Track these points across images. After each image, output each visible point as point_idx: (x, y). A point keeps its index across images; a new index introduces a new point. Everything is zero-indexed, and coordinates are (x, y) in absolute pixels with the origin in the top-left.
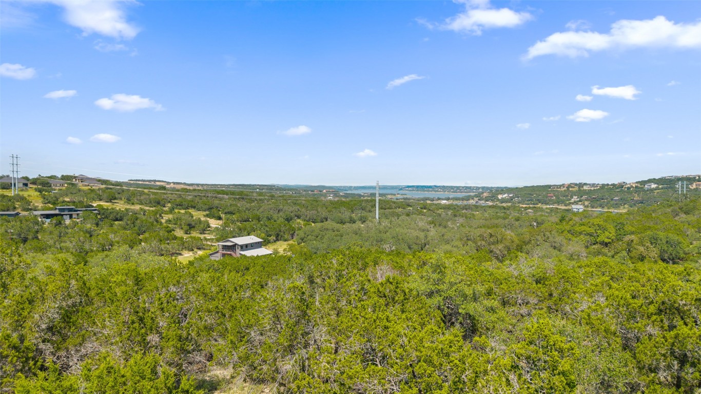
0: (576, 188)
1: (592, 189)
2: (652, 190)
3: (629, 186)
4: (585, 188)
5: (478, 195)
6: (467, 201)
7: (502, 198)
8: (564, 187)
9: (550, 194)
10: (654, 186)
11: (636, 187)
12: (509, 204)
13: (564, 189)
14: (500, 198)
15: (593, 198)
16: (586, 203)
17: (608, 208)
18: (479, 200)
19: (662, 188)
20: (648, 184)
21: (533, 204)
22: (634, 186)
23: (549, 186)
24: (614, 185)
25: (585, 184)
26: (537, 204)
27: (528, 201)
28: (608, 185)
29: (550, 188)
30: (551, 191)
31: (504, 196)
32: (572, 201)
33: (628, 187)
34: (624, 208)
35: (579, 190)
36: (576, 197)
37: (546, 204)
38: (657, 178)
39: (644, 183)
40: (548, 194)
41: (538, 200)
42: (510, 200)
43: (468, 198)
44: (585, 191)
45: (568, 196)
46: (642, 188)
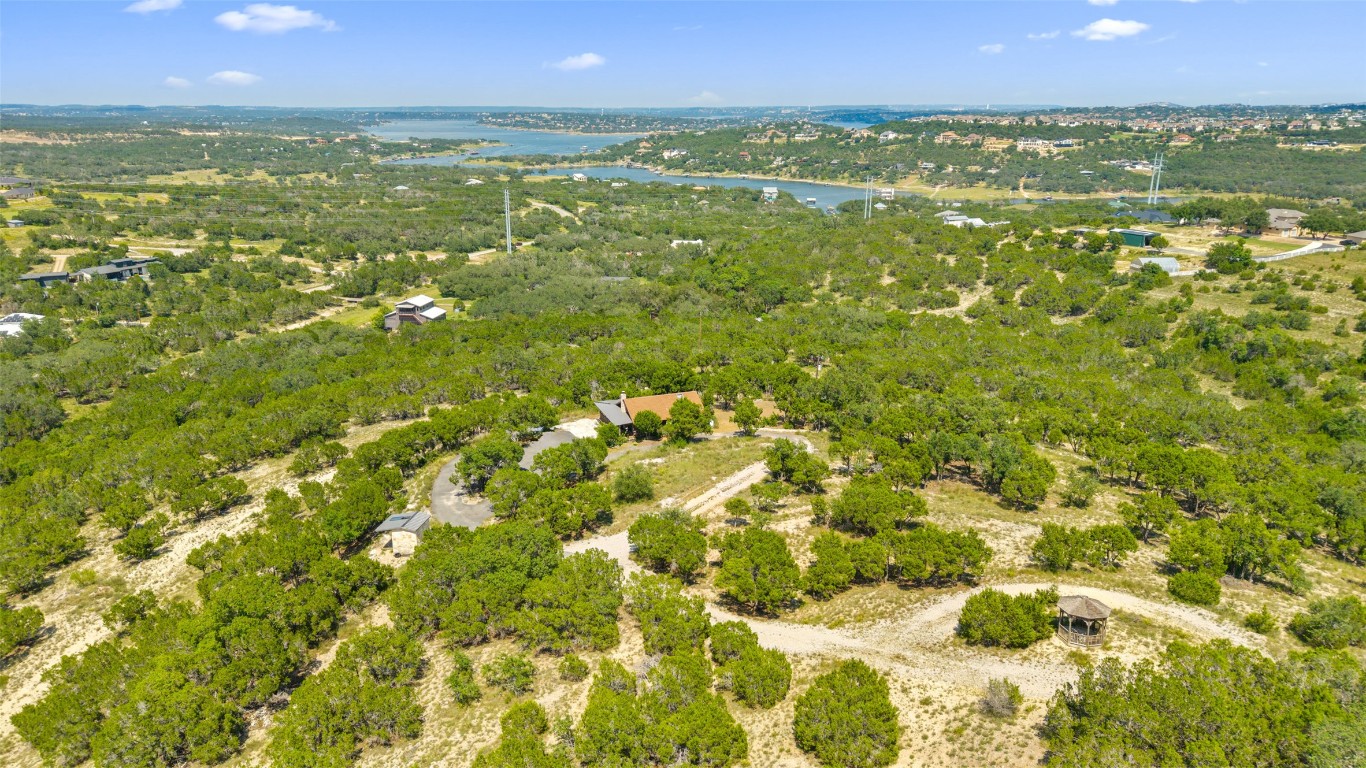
0: (785, 139)
1: (807, 139)
3: (858, 135)
4: (799, 138)
5: (631, 151)
7: (671, 159)
8: (766, 137)
9: (744, 150)
10: (892, 136)
11: (869, 137)
13: (766, 141)
14: (666, 157)
15: (805, 161)
16: (795, 169)
17: (823, 179)
18: (632, 160)
19: (901, 142)
20: (885, 134)
21: (718, 171)
22: (865, 135)
24: (839, 134)
26: (722, 171)
27: (710, 164)
29: (746, 138)
30: (746, 145)
31: (673, 154)
32: (775, 164)
33: (858, 138)
34: (845, 178)
35: (789, 143)
36: (781, 159)
37: (738, 170)
39: (879, 131)
40: (740, 150)
41: (725, 163)
42: (680, 164)
43: (615, 153)
44: (796, 143)
45: (770, 154)
46: (876, 139)
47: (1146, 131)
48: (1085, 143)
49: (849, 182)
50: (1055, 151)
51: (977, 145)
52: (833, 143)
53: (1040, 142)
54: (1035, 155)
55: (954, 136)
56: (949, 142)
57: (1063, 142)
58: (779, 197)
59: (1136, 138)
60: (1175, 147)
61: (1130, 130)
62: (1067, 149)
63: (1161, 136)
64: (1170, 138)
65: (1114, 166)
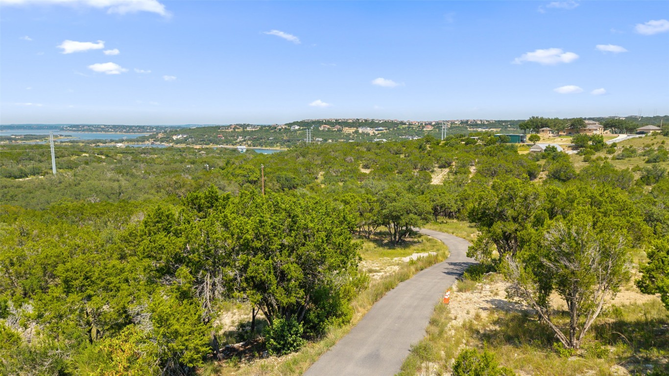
0: (241, 130)
1: (254, 129)
2: (296, 131)
3: (280, 127)
4: (248, 129)
5: (154, 137)
6: (143, 142)
7: (177, 139)
8: (231, 128)
9: (220, 134)
10: (297, 128)
11: (285, 128)
12: (183, 146)
13: (231, 130)
14: (175, 139)
15: (254, 138)
16: (249, 142)
17: (266, 147)
18: (154, 141)
19: (302, 129)
20: (294, 126)
21: (206, 144)
22: (284, 127)
23: (218, 127)
24: (269, 126)
25: (248, 125)
26: (209, 144)
27: (201, 141)
28: (265, 126)
29: (219, 129)
30: (221, 132)
31: (179, 137)
32: (238, 140)
33: (280, 129)
34: (277, 146)
35: (244, 131)
36: (241, 137)
37: (217, 144)
38: (299, 121)
39: (290, 125)
40: (217, 135)
41: (210, 140)
42: (184, 141)
43: (143, 139)
44: (248, 132)
45: (234, 136)
46: (289, 129)
47: (412, 125)
48: (389, 129)
49: (281, 148)
50: (377, 133)
51: (340, 130)
52: (267, 131)
53: (369, 129)
54: (368, 134)
55: (328, 127)
56: (326, 129)
57: (379, 129)
58: (247, 150)
59: (409, 128)
60: (427, 130)
61: (405, 124)
62: (381, 132)
63: (419, 126)
64: (423, 127)
65: (405, 139)
